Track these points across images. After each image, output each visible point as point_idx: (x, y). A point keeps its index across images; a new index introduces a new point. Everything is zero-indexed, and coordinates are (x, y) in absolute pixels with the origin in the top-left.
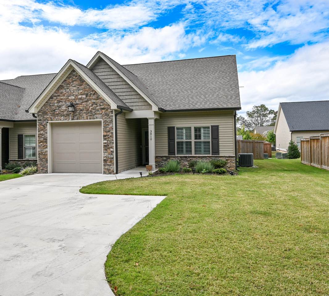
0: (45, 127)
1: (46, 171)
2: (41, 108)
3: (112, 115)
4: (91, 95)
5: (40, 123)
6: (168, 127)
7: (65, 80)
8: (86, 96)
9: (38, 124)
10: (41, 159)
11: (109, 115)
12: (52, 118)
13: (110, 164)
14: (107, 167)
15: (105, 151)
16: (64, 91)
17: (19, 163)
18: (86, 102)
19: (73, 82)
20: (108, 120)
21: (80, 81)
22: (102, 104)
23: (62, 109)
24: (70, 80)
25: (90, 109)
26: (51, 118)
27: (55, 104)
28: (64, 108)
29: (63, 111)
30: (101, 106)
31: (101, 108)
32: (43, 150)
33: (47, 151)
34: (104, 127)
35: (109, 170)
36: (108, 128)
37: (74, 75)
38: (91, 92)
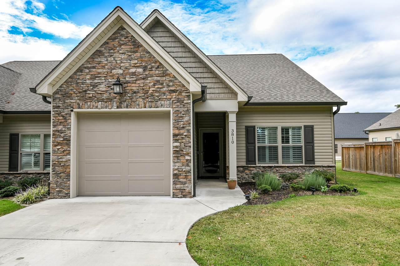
0: (66, 118)
1: (67, 194)
2: (60, 87)
3: (189, 101)
4: (153, 69)
5: (57, 111)
6: (246, 126)
7: (106, 43)
8: (144, 70)
9: (53, 113)
10: (57, 174)
11: (183, 102)
12: (81, 105)
13: (184, 180)
14: (179, 185)
15: (176, 161)
16: (103, 60)
17: (11, 177)
18: (144, 79)
19: (120, 45)
20: (183, 109)
21: (133, 45)
22: (171, 84)
23: (100, 89)
24: (116, 43)
25: (150, 92)
26: (79, 104)
27: (87, 81)
28: (102, 88)
29: (101, 94)
30: (169, 86)
31: (171, 90)
32: (61, 158)
33: (70, 160)
34: (174, 121)
35: (182, 190)
36: (182, 123)
37: (122, 35)
38: (153, 64)
